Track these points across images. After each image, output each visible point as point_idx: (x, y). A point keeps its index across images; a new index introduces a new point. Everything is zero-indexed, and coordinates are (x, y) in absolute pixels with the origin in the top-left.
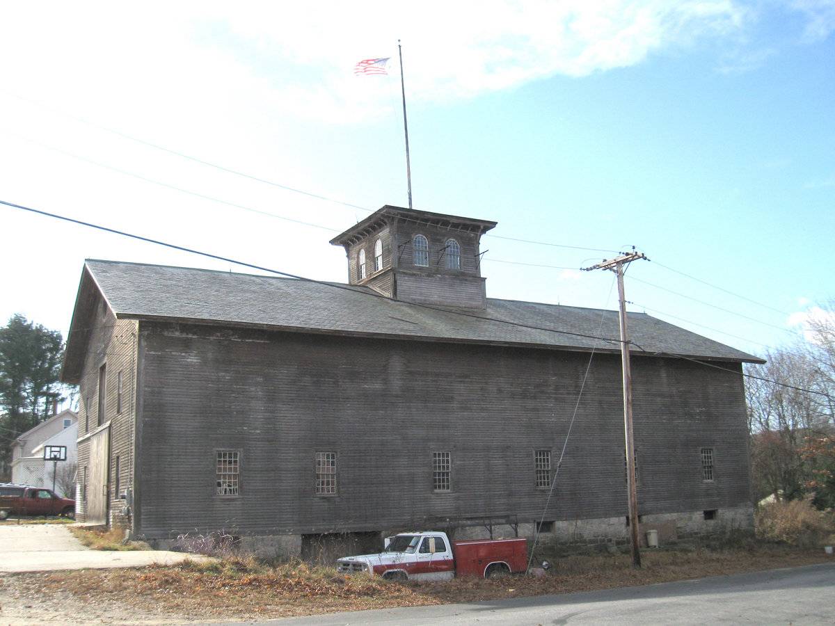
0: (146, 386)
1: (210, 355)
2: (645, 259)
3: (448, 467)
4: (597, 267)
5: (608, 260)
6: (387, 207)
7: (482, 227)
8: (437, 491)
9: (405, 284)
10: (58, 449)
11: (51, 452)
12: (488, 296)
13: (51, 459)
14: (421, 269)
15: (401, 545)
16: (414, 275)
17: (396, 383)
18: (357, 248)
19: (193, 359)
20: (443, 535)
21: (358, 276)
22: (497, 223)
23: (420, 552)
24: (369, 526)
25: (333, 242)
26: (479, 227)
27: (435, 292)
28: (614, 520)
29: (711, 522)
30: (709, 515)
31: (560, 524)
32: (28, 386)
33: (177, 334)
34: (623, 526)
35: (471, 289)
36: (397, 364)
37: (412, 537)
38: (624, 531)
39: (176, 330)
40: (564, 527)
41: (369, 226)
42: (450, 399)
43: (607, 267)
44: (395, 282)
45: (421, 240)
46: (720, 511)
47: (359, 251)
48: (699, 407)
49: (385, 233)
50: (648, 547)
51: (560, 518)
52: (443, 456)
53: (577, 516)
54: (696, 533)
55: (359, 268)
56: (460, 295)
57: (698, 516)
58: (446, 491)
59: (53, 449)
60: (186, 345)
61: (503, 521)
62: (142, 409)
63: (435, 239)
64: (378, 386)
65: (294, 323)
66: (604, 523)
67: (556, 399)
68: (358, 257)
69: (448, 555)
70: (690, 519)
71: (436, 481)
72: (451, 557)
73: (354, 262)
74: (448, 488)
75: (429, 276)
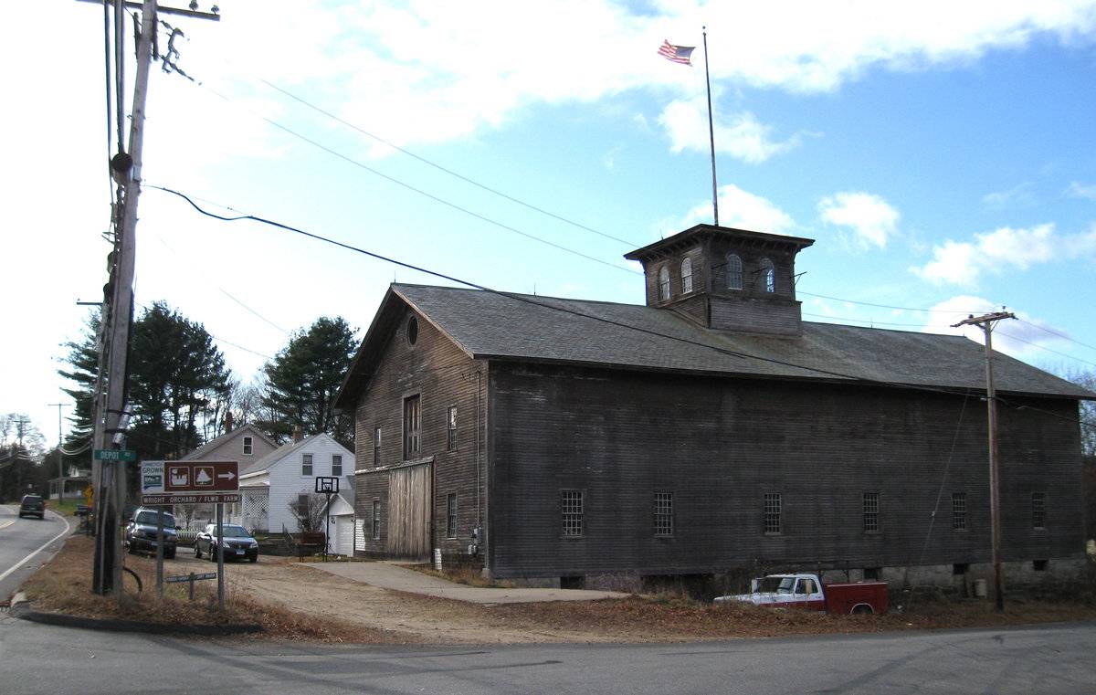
0: (497, 426)
1: (555, 394)
2: (1014, 317)
3: (778, 509)
4: (964, 322)
5: (975, 317)
6: (701, 225)
7: (798, 245)
8: (767, 533)
9: (719, 310)
10: (330, 481)
11: (323, 483)
12: (804, 318)
13: (323, 491)
14: (734, 292)
15: (772, 586)
16: (729, 299)
17: (729, 422)
18: (658, 265)
19: (539, 398)
20: (814, 577)
21: (659, 295)
22: (814, 241)
23: (796, 592)
24: (702, 568)
25: (629, 256)
26: (795, 245)
27: (749, 317)
28: (941, 568)
29: (1041, 573)
30: (1040, 565)
31: (886, 570)
32: (168, 391)
33: (524, 373)
34: (950, 574)
35: (786, 315)
36: (730, 401)
37: (782, 579)
38: (951, 580)
39: (523, 369)
40: (893, 575)
41: (676, 244)
42: (780, 439)
43: (977, 323)
44: (709, 306)
45: (734, 260)
46: (1051, 562)
47: (660, 269)
48: (1033, 448)
49: (696, 252)
50: (977, 597)
51: (887, 564)
52: (774, 498)
53: (906, 563)
54: (1025, 585)
55: (659, 285)
56: (775, 320)
57: (1028, 566)
58: (776, 533)
59: (325, 480)
60: (533, 384)
61: (831, 566)
62: (494, 449)
63: (748, 259)
64: (712, 425)
65: (636, 362)
66: (931, 570)
67: (884, 438)
68: (659, 275)
69: (818, 596)
70: (1019, 569)
71: (768, 523)
72: (822, 598)
73: (653, 280)
74: (778, 531)
75: (744, 299)
